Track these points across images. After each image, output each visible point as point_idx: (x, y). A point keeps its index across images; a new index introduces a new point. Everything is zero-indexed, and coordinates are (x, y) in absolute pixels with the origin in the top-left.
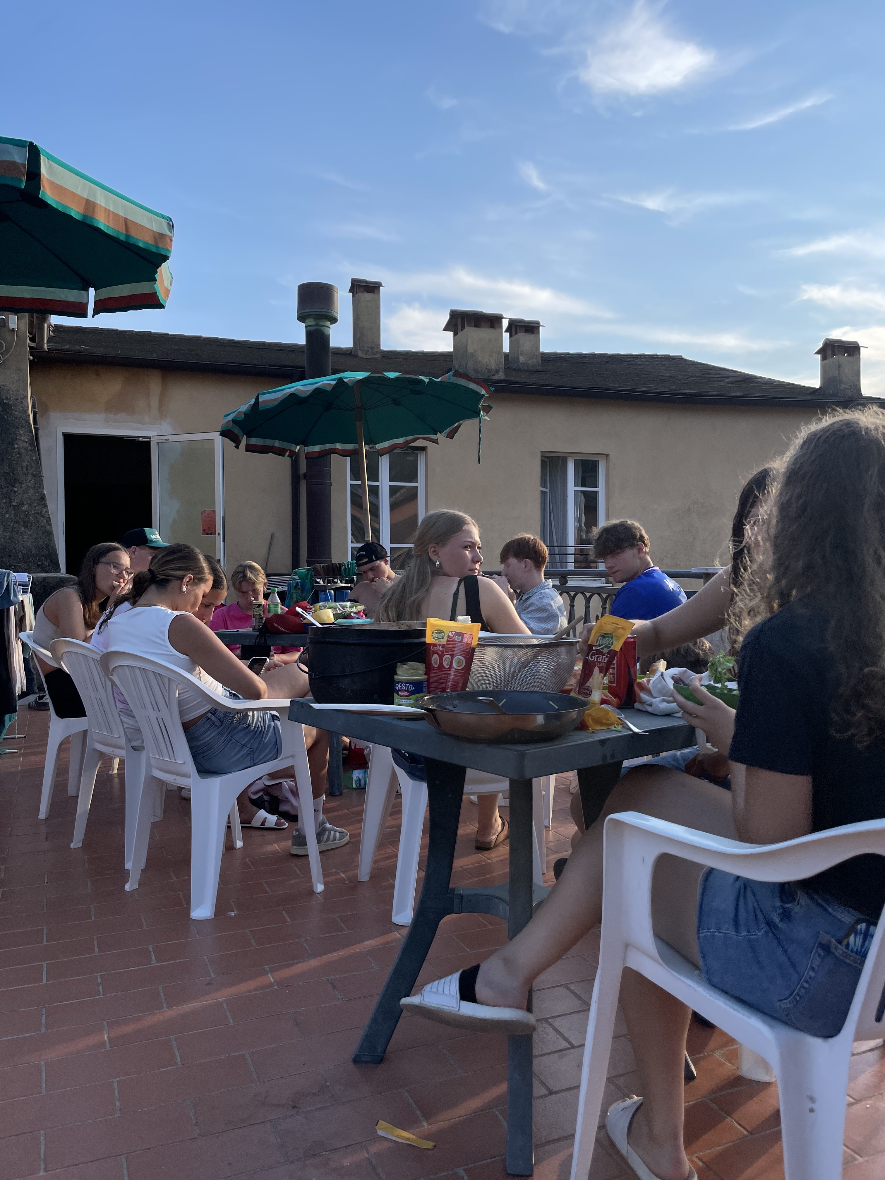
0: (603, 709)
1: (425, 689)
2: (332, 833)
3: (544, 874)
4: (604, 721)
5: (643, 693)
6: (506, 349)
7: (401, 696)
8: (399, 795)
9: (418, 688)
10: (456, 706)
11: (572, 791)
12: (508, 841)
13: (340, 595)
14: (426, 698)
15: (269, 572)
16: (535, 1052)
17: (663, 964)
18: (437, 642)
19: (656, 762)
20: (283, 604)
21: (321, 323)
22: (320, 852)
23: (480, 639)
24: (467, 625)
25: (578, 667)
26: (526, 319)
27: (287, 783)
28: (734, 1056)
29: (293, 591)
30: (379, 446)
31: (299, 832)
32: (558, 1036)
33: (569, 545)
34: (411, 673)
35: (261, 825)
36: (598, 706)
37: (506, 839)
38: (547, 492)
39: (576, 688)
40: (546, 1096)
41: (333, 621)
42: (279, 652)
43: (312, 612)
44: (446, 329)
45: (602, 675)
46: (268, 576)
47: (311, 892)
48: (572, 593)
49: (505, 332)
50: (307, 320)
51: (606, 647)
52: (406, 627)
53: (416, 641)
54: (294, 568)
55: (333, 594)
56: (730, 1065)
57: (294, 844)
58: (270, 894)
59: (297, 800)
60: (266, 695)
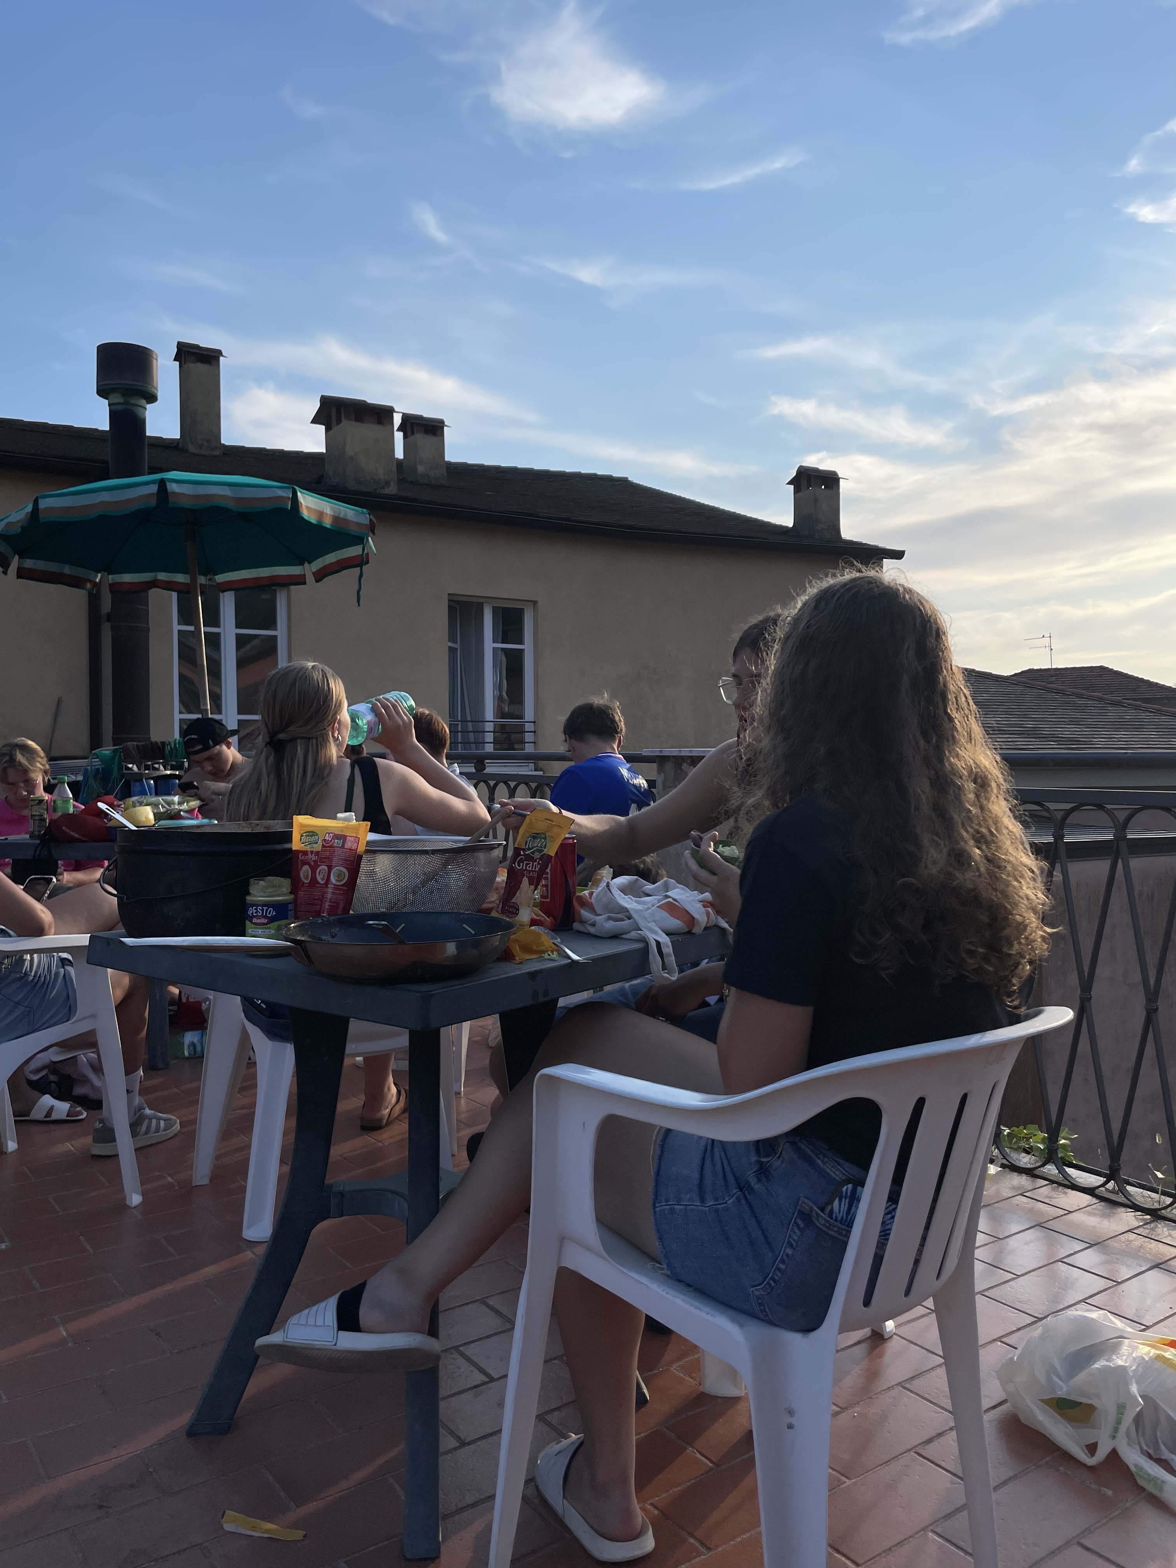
0: (531, 931)
1: (291, 914)
2: (154, 1121)
3: (453, 1155)
4: (534, 948)
5: (584, 910)
6: (399, 454)
7: (255, 924)
8: (252, 1064)
9: (280, 912)
10: (336, 935)
11: (490, 1044)
12: (407, 1115)
13: (163, 786)
14: (293, 925)
15: (55, 754)
16: (442, 1393)
17: (610, 1259)
18: (308, 848)
19: (600, 998)
20: (76, 798)
21: (133, 401)
22: (136, 1150)
23: (369, 843)
24: (350, 824)
25: (502, 877)
26: (426, 415)
27: (84, 1057)
28: (696, 1368)
29: (91, 781)
30: (221, 578)
31: (104, 1123)
32: (473, 1368)
33: (487, 720)
34: (270, 892)
35: (45, 1118)
36: (527, 928)
37: (404, 1112)
38: (457, 649)
39: (498, 905)
40: (456, 1449)
41: (153, 822)
42: (71, 868)
43: (122, 811)
44: (315, 421)
45: (533, 887)
46: (51, 759)
47: (122, 1207)
48: (492, 783)
49: (398, 430)
50: (111, 397)
51: (537, 850)
52: (262, 828)
53: (278, 847)
54: (93, 748)
55: (153, 785)
56: (691, 1380)
57: (96, 1141)
58: (60, 1214)
59: (99, 1077)
60: (53, 931)
